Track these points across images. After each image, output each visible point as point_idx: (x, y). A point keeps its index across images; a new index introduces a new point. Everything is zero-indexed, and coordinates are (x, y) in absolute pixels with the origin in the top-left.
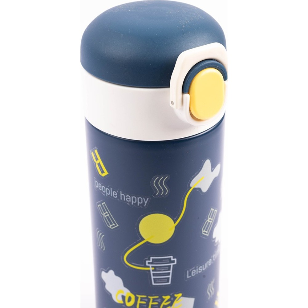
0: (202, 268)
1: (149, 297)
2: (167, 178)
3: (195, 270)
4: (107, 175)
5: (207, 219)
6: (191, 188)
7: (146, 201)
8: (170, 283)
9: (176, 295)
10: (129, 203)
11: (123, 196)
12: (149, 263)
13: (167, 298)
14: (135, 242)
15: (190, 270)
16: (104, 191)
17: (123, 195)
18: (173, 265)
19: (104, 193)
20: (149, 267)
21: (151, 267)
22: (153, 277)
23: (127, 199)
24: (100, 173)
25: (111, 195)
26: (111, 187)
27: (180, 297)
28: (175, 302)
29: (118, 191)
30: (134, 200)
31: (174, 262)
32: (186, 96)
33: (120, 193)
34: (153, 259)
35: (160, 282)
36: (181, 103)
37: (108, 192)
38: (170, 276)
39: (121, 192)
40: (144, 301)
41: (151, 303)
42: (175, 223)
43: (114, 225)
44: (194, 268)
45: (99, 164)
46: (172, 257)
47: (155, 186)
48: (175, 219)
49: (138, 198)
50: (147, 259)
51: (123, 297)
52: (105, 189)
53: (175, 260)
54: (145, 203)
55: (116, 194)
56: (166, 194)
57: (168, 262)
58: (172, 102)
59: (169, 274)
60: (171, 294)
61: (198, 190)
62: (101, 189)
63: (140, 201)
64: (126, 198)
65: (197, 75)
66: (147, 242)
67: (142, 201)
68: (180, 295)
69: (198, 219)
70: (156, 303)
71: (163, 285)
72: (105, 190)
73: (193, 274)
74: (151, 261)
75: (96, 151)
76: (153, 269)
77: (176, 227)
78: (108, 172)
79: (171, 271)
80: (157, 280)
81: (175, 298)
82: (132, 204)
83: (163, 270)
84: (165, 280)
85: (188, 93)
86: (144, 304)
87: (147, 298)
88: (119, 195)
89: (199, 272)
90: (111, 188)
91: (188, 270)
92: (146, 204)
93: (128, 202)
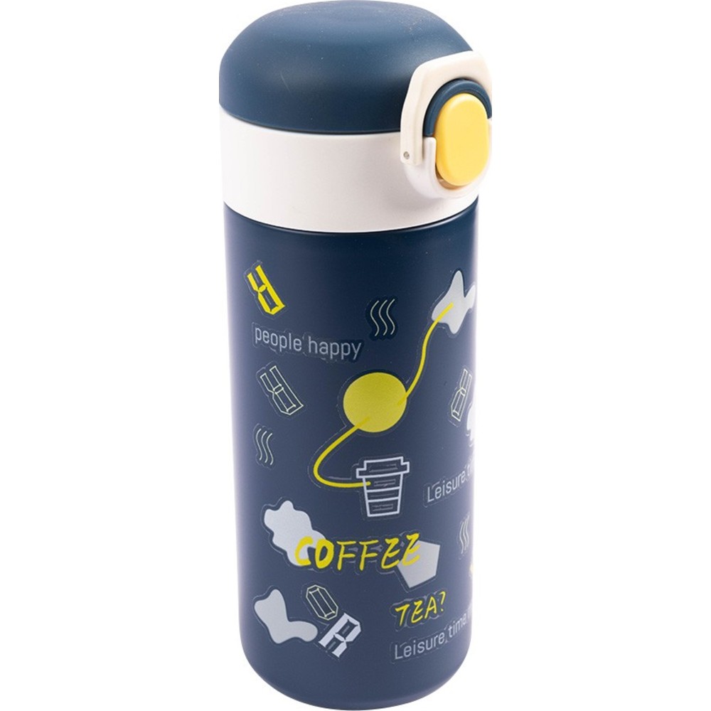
0: (451, 486)
1: (361, 543)
2: (394, 302)
3: (440, 488)
4: (283, 309)
5: (459, 389)
6: (433, 322)
7: (356, 349)
8: (398, 512)
9: (409, 537)
10: (325, 356)
11: (313, 345)
12: (361, 473)
13: (393, 542)
14: (336, 434)
15: (433, 487)
16: (275, 343)
17: (314, 342)
18: (404, 475)
19: (273, 347)
20: (361, 481)
21: (364, 480)
22: (367, 501)
23: (320, 350)
24: (266, 308)
25: (290, 348)
26: (290, 332)
27: (416, 541)
28: (408, 551)
29: (303, 338)
30: (335, 351)
31: (404, 468)
32: (431, 141)
33: (308, 339)
34: (368, 464)
35: (380, 509)
36: (421, 154)
37: (283, 344)
38: (399, 498)
39: (310, 337)
40: (352, 552)
41: (364, 555)
42: (407, 390)
43: (295, 406)
44: (438, 483)
45: (266, 293)
46: (401, 458)
47: (373, 319)
48: (407, 382)
49: (343, 345)
50: (358, 464)
51: (311, 551)
52: (277, 337)
53: (408, 463)
54: (354, 354)
55: (300, 344)
56: (392, 333)
57: (396, 468)
58: (406, 153)
59: (395, 493)
60: (401, 535)
61: (444, 328)
62: (267, 342)
63: (346, 351)
64: (319, 347)
65: (446, 104)
66: (359, 431)
67: (349, 349)
68: (416, 536)
69: (445, 384)
70: (374, 555)
71: (385, 517)
72: (277, 341)
73: (438, 495)
74: (365, 469)
75: (259, 269)
76: (369, 483)
77: (408, 398)
78: (284, 304)
79: (400, 488)
80: (377, 506)
81: (408, 542)
82: (332, 357)
83: (386, 485)
84: (390, 507)
85: (433, 136)
86: (351, 559)
87: (357, 545)
88: (305, 343)
89: (448, 492)
90: (290, 334)
91: (429, 486)
92: (356, 355)
93: (322, 356)
